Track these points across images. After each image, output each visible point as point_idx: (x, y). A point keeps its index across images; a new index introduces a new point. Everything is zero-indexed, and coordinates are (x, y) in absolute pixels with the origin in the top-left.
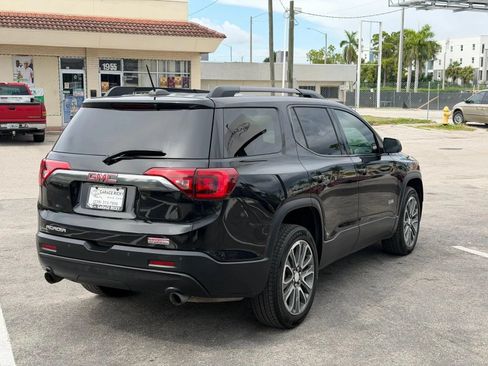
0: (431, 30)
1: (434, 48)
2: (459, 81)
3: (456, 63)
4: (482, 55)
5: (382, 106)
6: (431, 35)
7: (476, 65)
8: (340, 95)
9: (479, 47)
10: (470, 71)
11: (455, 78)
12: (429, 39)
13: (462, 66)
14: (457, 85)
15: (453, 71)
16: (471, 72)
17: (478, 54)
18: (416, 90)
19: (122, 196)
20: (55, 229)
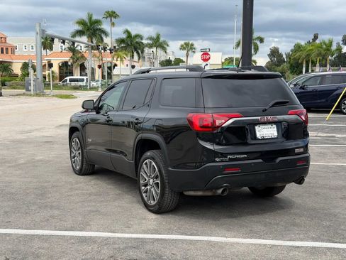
19: (275, 129)
20: (238, 156)
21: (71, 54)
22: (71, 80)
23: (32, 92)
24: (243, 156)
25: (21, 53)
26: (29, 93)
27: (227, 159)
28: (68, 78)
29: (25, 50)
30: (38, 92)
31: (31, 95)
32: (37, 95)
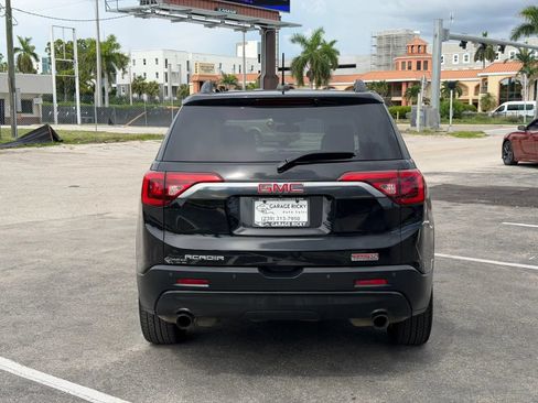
0: (117, 41)
1: (122, 61)
2: (145, 97)
3: (140, 77)
4: (166, 70)
5: (83, 122)
6: (118, 46)
7: (161, 80)
8: (35, 109)
9: (162, 62)
10: (155, 86)
11: (140, 94)
12: (116, 51)
13: (147, 81)
14: (143, 101)
15: (139, 86)
16: (156, 88)
17: (162, 70)
18: (107, 105)
19: (306, 209)
20: (204, 257)
21: (521, 65)
22: (510, 108)
23: (418, 128)
24: (218, 258)
25: (448, 68)
26: (413, 128)
27: (184, 261)
28: (506, 104)
29: (454, 63)
30: (428, 127)
31: (415, 133)
32: (426, 132)
